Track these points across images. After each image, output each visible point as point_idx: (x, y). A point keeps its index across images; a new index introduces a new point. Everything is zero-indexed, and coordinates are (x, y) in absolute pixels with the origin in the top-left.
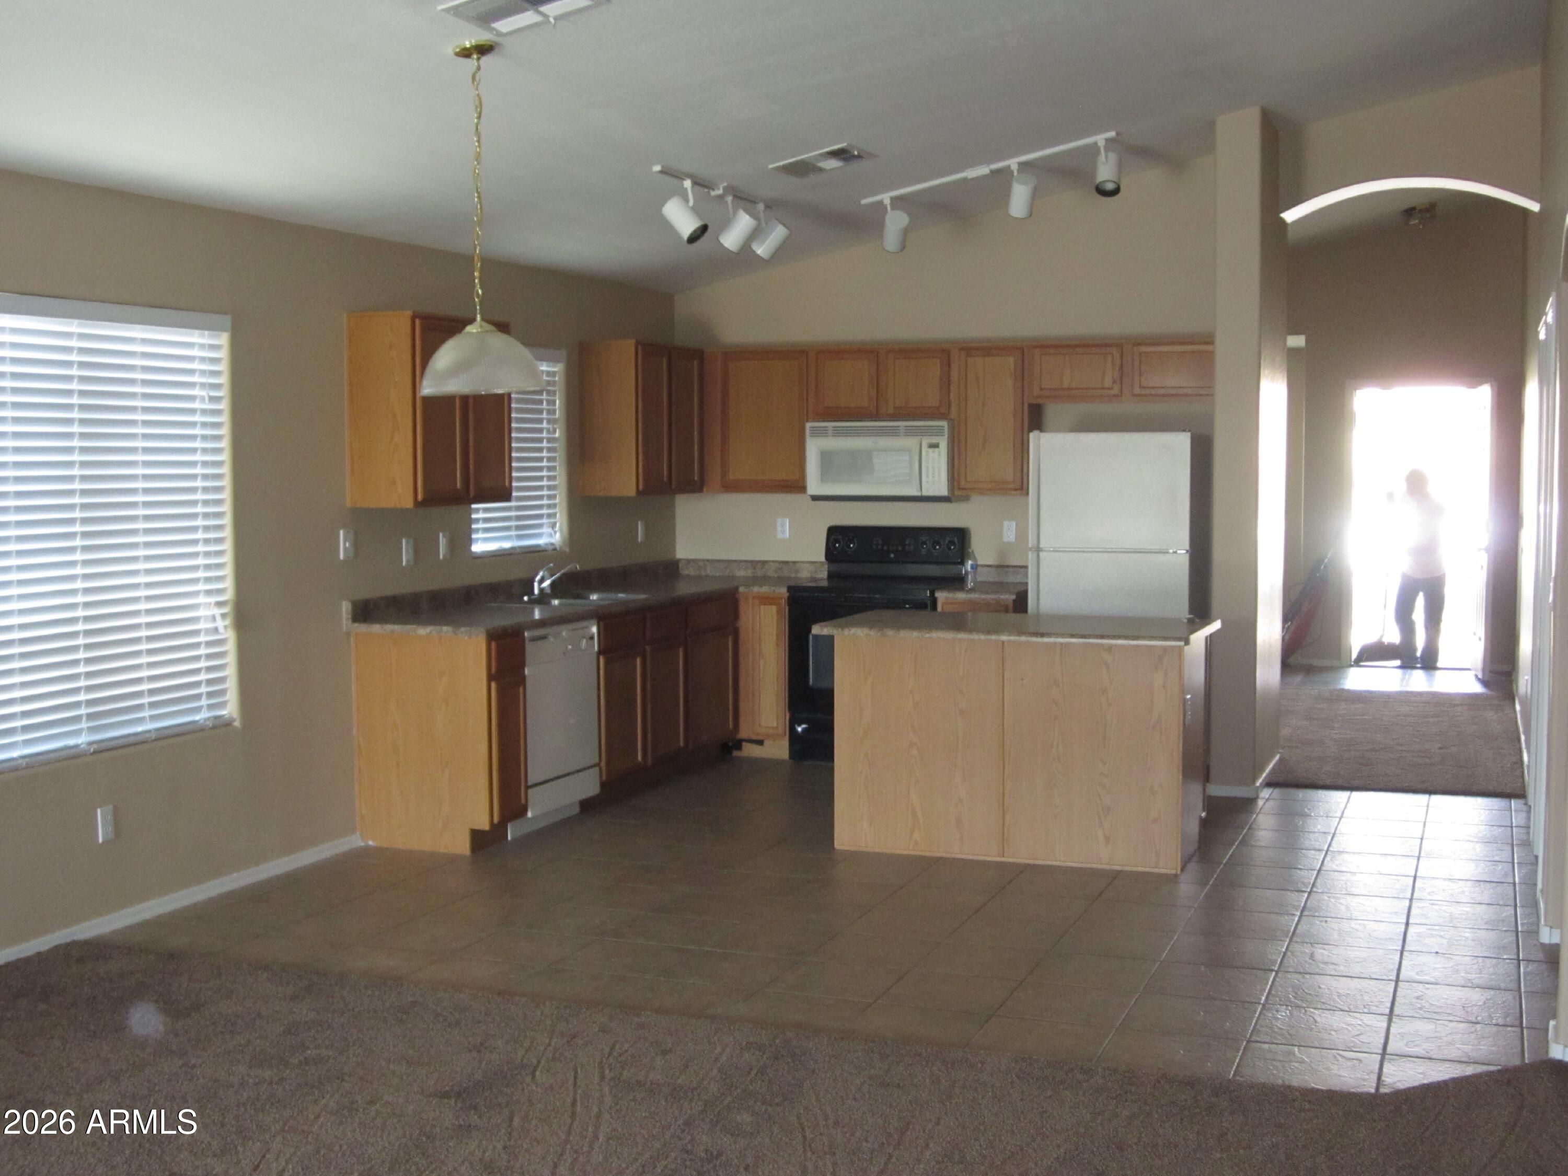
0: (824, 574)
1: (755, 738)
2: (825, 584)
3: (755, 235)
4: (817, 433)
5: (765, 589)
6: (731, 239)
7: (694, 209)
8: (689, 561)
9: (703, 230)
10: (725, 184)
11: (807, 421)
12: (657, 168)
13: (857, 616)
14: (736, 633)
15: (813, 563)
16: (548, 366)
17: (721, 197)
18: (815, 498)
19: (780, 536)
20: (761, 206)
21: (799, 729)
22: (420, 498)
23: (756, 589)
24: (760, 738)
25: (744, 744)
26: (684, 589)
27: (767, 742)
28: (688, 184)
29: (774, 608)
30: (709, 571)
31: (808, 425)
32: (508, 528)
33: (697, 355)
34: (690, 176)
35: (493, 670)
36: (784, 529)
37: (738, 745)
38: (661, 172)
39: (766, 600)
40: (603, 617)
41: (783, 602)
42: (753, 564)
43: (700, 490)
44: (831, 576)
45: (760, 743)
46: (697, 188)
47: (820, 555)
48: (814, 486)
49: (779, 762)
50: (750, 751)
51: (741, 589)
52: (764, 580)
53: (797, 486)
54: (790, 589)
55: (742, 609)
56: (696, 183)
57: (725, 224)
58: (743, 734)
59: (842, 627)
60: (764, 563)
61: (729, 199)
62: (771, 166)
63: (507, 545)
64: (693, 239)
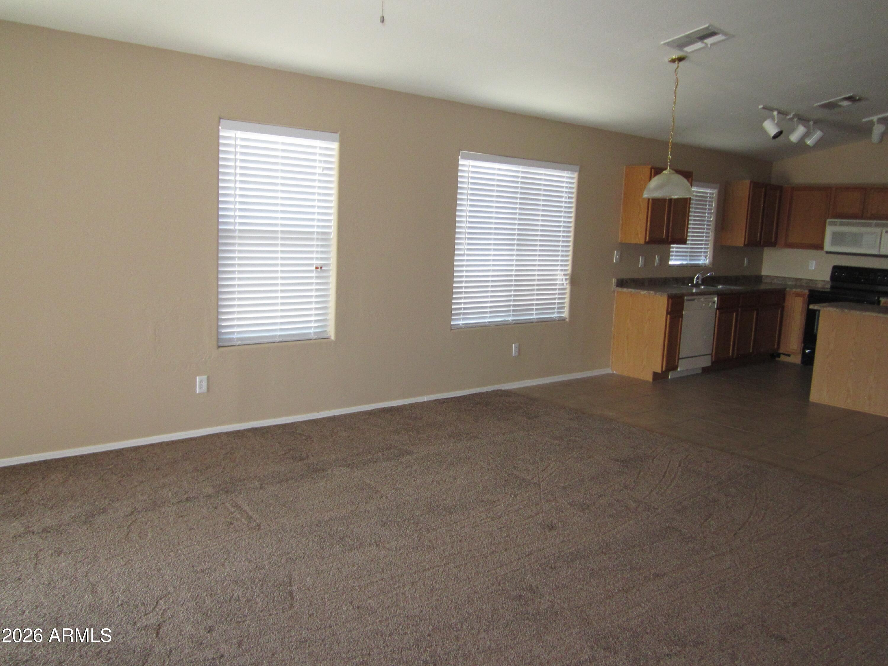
0: (828, 286)
1: (786, 353)
2: (829, 290)
3: (807, 135)
4: (831, 224)
5: (798, 290)
6: (794, 137)
7: (778, 124)
8: (768, 276)
9: (780, 133)
10: (794, 113)
11: (828, 218)
12: (761, 107)
14: (783, 308)
15: (823, 281)
16: (711, 190)
17: (791, 119)
18: (827, 252)
19: (810, 268)
20: (811, 123)
21: (807, 351)
22: (647, 240)
23: (794, 290)
24: (788, 353)
25: (782, 356)
26: (763, 287)
27: (792, 356)
28: (775, 113)
29: (801, 299)
30: (775, 281)
31: (828, 220)
32: (686, 256)
33: (780, 188)
34: (776, 109)
35: (669, 310)
36: (812, 265)
37: (779, 355)
38: (763, 108)
39: (798, 295)
40: (721, 295)
41: (806, 296)
42: (797, 280)
43: (775, 246)
44: (832, 287)
45: (789, 355)
46: (781, 116)
47: (828, 278)
48: (828, 246)
49: (794, 365)
50: (783, 358)
51: (788, 289)
52: (801, 287)
53: (819, 247)
54: (810, 291)
55: (787, 297)
56: (780, 112)
57: (792, 130)
58: (781, 351)
59: (824, 307)
60: (801, 279)
61: (795, 120)
62: (816, 105)
63: (685, 262)
64: (775, 137)
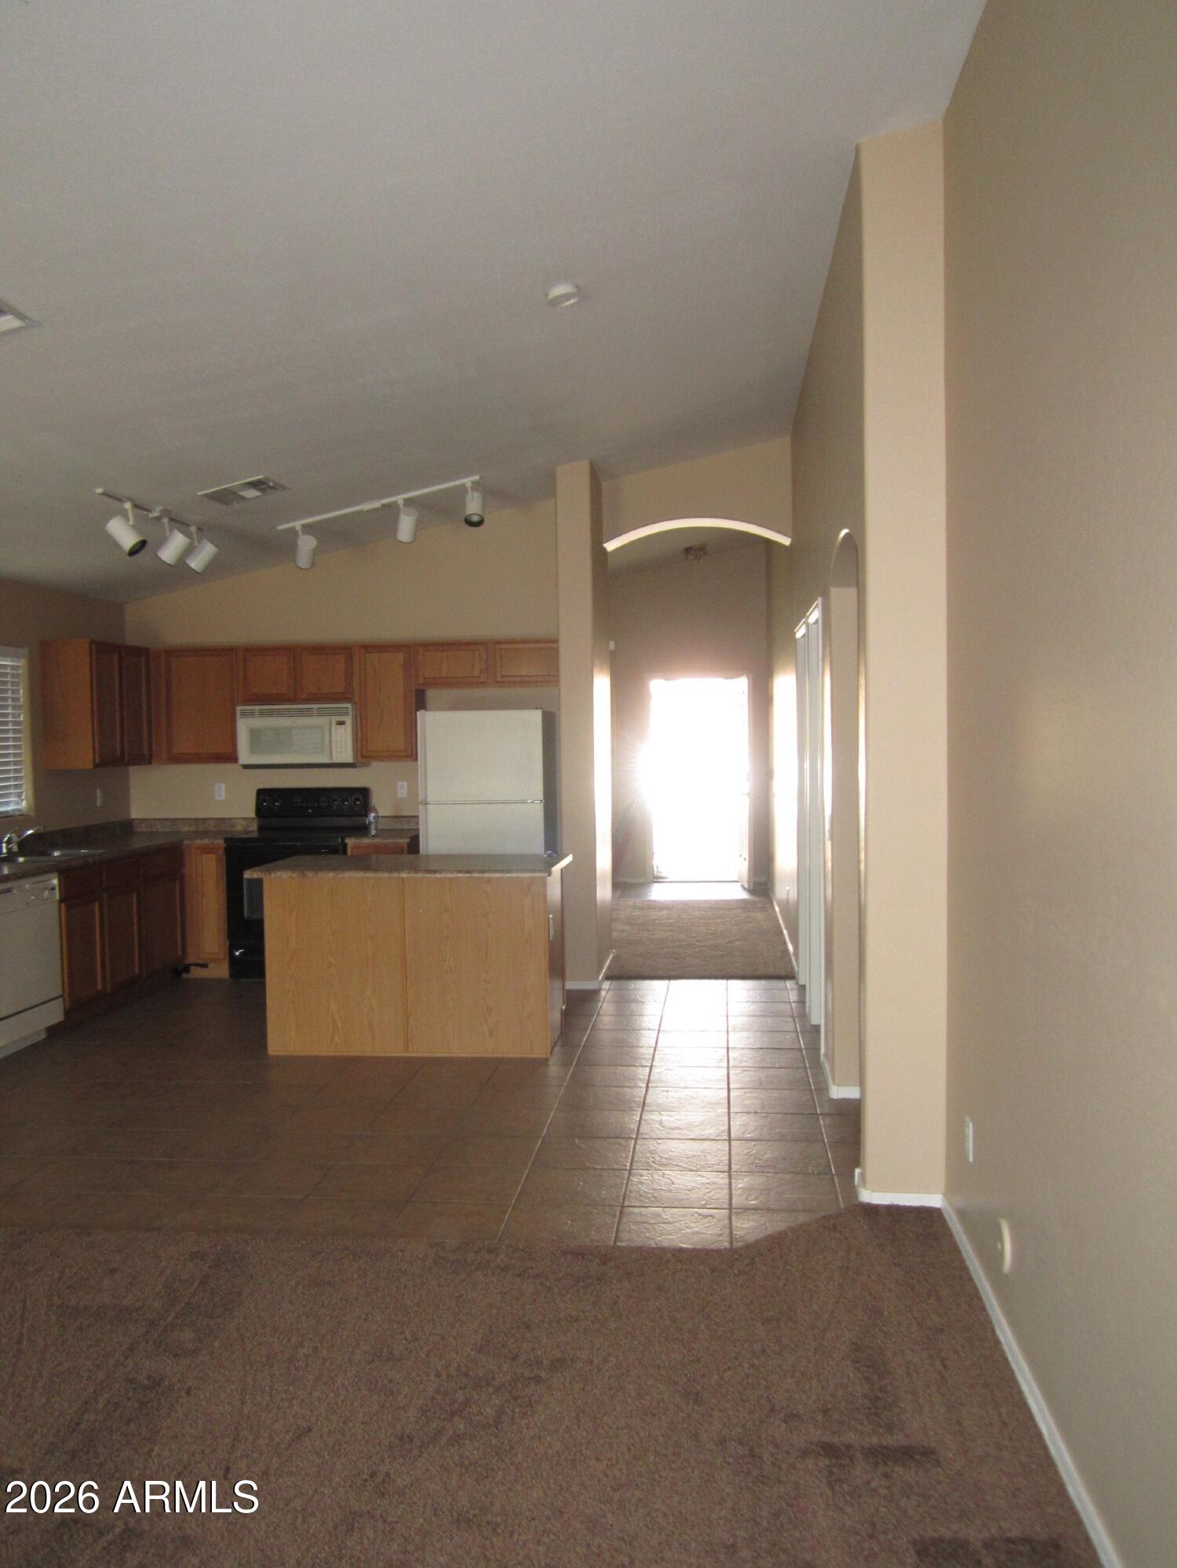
0: (254, 827)
1: (201, 962)
2: (255, 835)
3: (189, 551)
4: (244, 714)
5: (206, 841)
6: (169, 552)
7: (136, 528)
8: (141, 820)
9: (142, 545)
10: (161, 508)
11: (238, 705)
12: (99, 490)
13: (280, 862)
14: (182, 878)
15: (245, 819)
16: (13, 661)
17: (158, 519)
18: (246, 767)
19: (218, 798)
20: (193, 529)
21: (237, 953)
23: (198, 842)
24: (205, 962)
25: (193, 969)
26: (139, 844)
27: (211, 965)
28: (128, 506)
29: (213, 856)
30: (159, 828)
31: (239, 709)
33: (142, 652)
34: (130, 499)
36: (221, 792)
37: (187, 969)
38: (104, 494)
39: (206, 850)
40: (64, 870)
41: (221, 852)
42: (196, 820)
43: (150, 763)
44: (261, 829)
45: (205, 966)
46: (137, 510)
47: (251, 813)
48: (244, 757)
49: (220, 981)
50: (196, 973)
51: (186, 842)
52: (206, 833)
53: (229, 756)
54: (226, 840)
55: (187, 858)
56: (136, 506)
57: (162, 541)
58: (190, 960)
59: (270, 871)
60: (205, 820)
61: (165, 520)
62: (199, 493)
64: (134, 551)
